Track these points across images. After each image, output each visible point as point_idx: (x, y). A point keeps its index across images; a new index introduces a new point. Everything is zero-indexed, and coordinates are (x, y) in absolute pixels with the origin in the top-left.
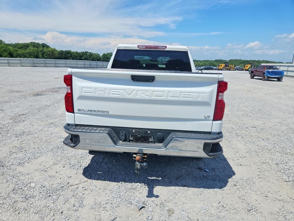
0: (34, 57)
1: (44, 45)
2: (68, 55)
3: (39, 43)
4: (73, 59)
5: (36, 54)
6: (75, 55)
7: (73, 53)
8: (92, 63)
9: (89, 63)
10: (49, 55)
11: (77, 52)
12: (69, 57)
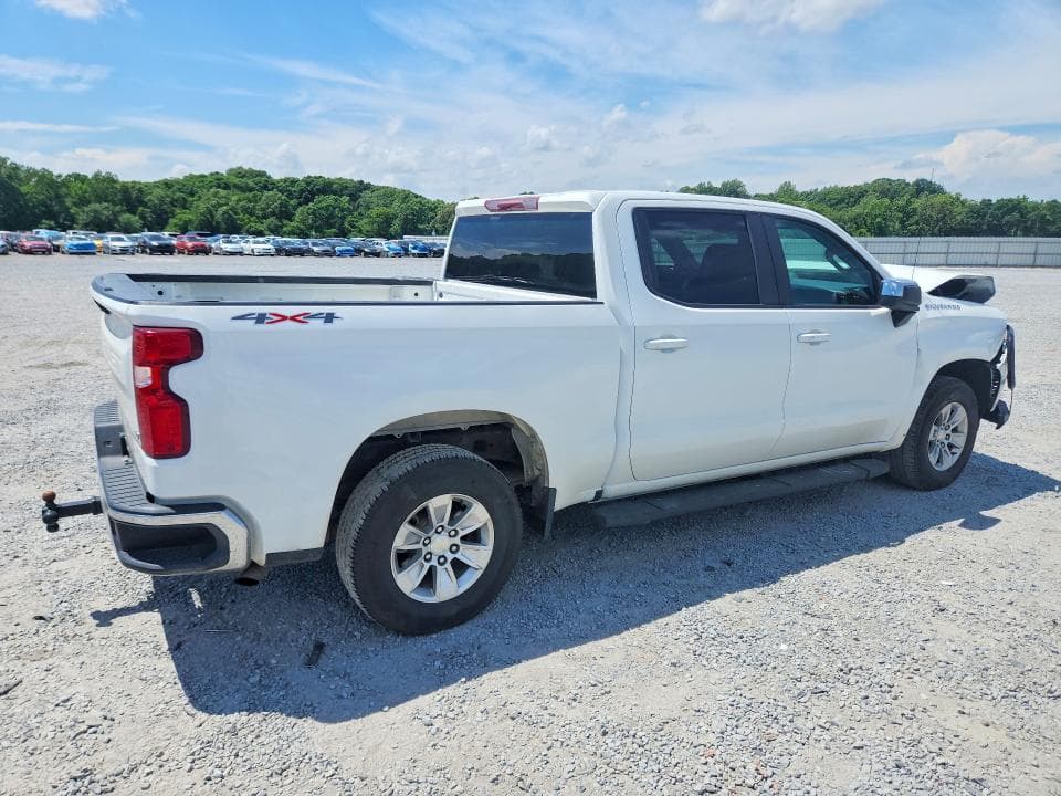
0: (868, 231)
1: (923, 187)
2: (1007, 218)
3: (904, 181)
4: (1027, 232)
5: (878, 220)
6: (1043, 217)
7: (1036, 207)
8: (1043, 248)
9: (1030, 248)
10: (927, 221)
11: (1055, 201)
12: (1010, 225)
